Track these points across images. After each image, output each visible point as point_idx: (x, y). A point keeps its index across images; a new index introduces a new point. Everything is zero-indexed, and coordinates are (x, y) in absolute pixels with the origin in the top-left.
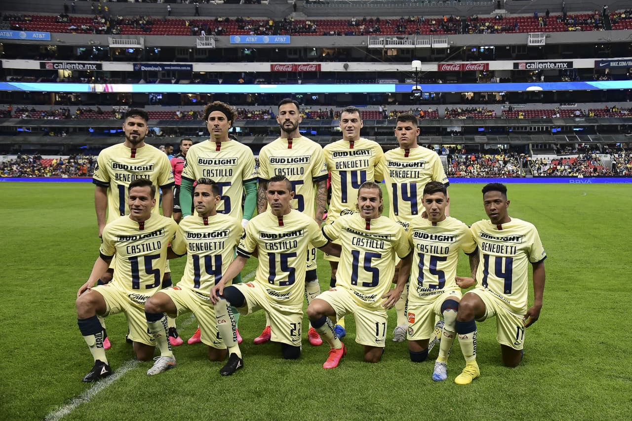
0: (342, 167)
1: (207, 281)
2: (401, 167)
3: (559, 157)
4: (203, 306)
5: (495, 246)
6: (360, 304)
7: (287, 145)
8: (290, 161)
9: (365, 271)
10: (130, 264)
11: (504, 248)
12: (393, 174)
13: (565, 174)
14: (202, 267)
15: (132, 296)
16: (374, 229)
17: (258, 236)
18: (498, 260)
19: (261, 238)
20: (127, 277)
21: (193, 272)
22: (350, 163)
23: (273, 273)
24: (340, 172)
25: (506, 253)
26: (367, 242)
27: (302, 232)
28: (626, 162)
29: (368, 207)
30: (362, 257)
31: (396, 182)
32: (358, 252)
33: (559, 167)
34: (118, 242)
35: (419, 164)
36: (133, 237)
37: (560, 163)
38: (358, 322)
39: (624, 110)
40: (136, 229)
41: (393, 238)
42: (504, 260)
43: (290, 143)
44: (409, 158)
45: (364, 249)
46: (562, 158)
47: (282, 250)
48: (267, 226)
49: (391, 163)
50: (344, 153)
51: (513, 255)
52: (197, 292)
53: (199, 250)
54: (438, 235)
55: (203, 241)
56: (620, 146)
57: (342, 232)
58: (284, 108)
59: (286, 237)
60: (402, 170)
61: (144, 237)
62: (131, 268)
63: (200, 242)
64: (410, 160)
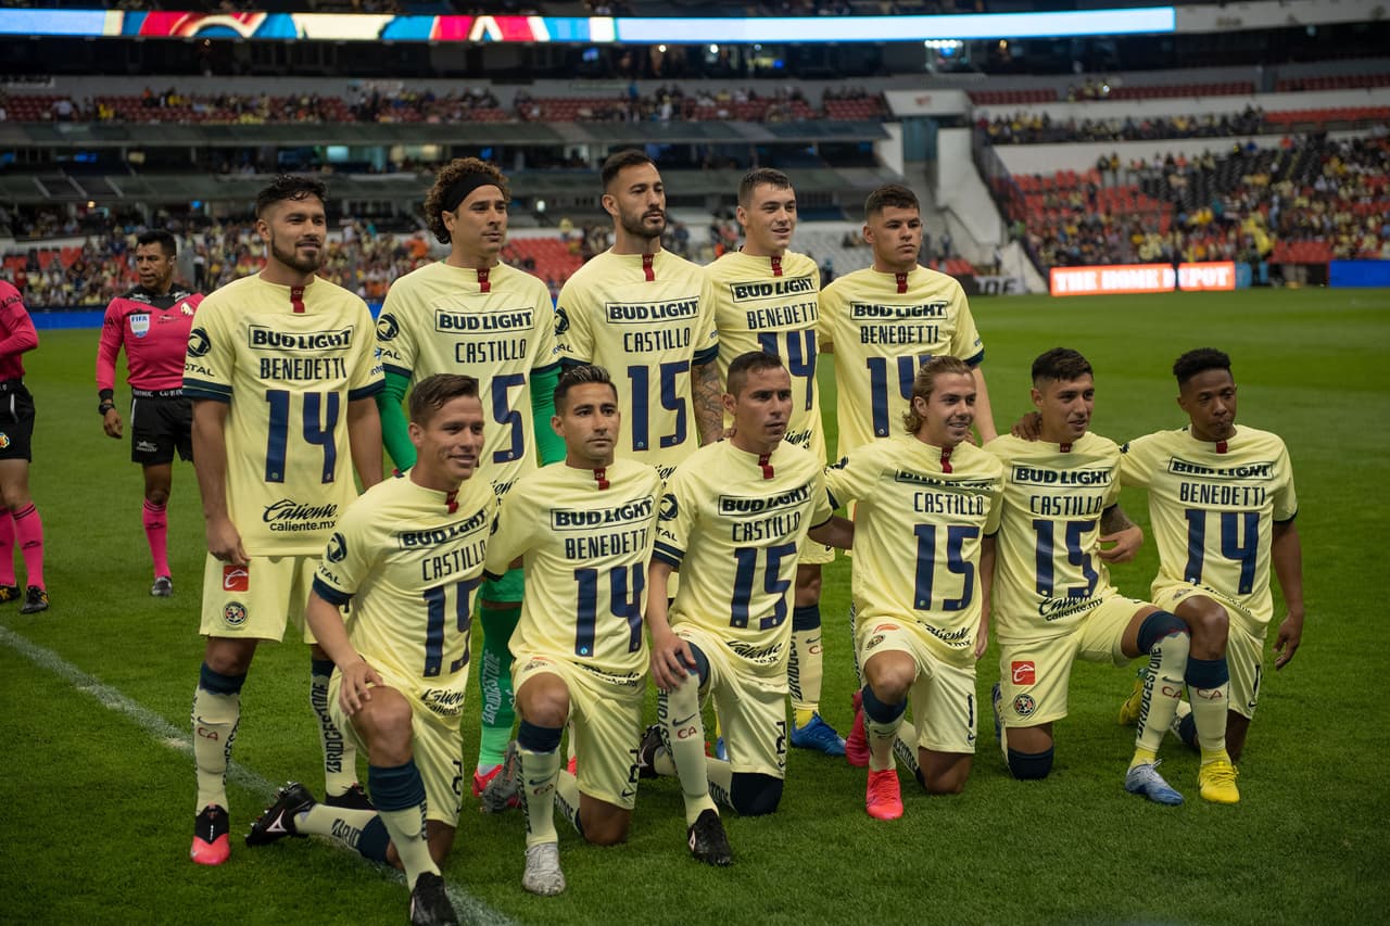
0: (765, 322)
1: (614, 633)
2: (893, 316)
3: (25, 247)
4: (605, 701)
5: (1219, 490)
6: (941, 656)
7: (643, 274)
8: (658, 312)
9: (950, 573)
10: (426, 609)
11: (1241, 492)
12: (873, 335)
13: (57, 298)
14: (603, 598)
15: (431, 697)
16: (960, 469)
17: (713, 509)
18: (1229, 520)
19: (722, 512)
20: (415, 644)
21: (575, 614)
22: (781, 312)
23: (741, 600)
24: (760, 335)
25: (1246, 504)
26: (949, 502)
27: (808, 490)
28: (233, 258)
29: (962, 417)
30: (941, 539)
31: (883, 355)
32: (932, 529)
33: (33, 279)
34: (401, 549)
35: (936, 309)
36: (434, 533)
37: (32, 263)
38: (938, 699)
39: (201, 100)
40: (439, 513)
41: (996, 488)
42: (1241, 519)
43: (647, 266)
44: (908, 293)
45: (944, 519)
46: (33, 251)
47: (773, 538)
48: (734, 481)
49: (860, 309)
50: (763, 287)
51: (1259, 507)
52: (588, 667)
53: (596, 555)
54: (1078, 470)
55: (606, 531)
56: (202, 209)
57: (882, 483)
58: (640, 176)
59: (781, 506)
60: (897, 324)
61: (461, 530)
62: (426, 617)
63: (597, 533)
64: (912, 300)
